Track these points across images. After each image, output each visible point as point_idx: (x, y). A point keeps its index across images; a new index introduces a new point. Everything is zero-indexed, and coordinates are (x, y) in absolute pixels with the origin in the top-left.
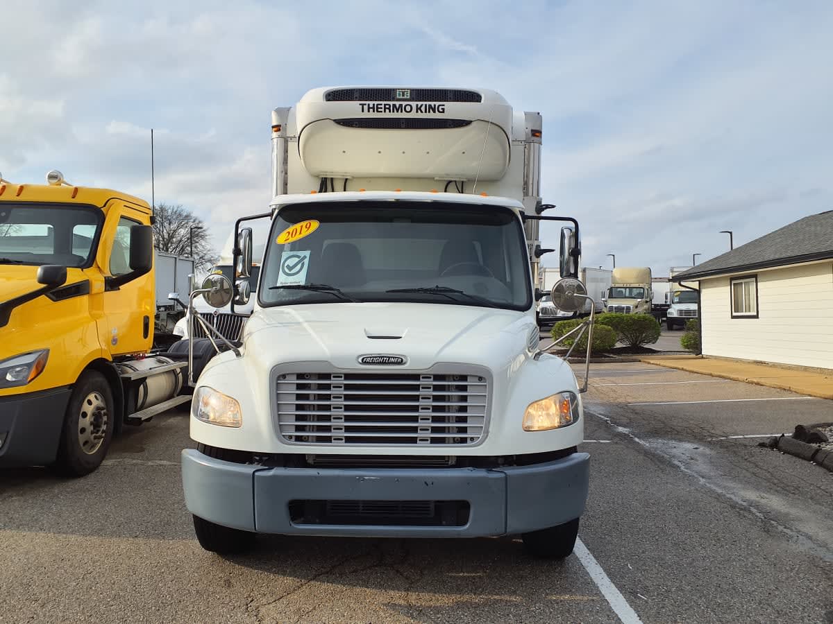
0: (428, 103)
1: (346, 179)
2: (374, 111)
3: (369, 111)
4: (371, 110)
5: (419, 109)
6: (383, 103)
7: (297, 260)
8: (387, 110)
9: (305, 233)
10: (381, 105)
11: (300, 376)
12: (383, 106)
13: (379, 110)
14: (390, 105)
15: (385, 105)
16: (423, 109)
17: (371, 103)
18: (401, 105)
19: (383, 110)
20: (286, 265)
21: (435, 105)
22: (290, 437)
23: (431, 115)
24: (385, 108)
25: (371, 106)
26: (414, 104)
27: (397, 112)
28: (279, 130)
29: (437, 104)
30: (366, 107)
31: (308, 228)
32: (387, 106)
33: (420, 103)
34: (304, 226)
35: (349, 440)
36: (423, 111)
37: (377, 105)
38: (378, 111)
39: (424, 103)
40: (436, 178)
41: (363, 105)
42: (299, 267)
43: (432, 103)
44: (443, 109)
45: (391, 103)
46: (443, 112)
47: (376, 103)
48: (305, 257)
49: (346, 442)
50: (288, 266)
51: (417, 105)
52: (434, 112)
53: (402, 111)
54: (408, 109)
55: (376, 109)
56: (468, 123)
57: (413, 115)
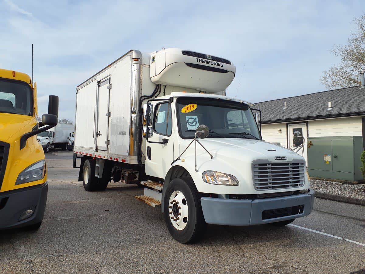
0: (218, 62)
1: (166, 86)
3: (199, 62)
4: (200, 62)
5: (215, 64)
7: (193, 120)
8: (205, 63)
9: (193, 109)
11: (260, 165)
15: (205, 60)
16: (217, 64)
17: (201, 59)
18: (210, 61)
19: (204, 62)
20: (189, 122)
24: (205, 62)
25: (200, 60)
26: (214, 62)
27: (209, 64)
28: (138, 60)
29: (221, 63)
31: (193, 107)
33: (216, 62)
34: (191, 106)
35: (274, 187)
36: (217, 65)
37: (203, 60)
39: (217, 62)
41: (198, 59)
42: (195, 123)
43: (219, 63)
44: (222, 65)
45: (207, 60)
46: (222, 67)
47: (202, 59)
48: (196, 119)
49: (273, 188)
50: (190, 122)
52: (220, 66)
54: (212, 63)
55: (202, 61)
56: (227, 72)
57: (213, 66)
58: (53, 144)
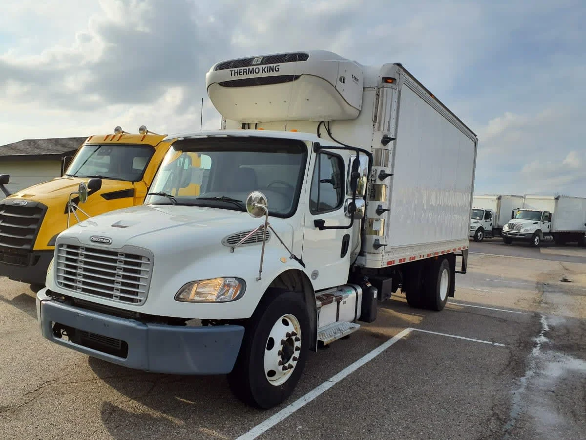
0: (269, 65)
1: (256, 124)
2: (237, 75)
4: (236, 74)
5: (263, 70)
6: (243, 68)
8: (245, 73)
10: (241, 70)
11: (69, 246)
12: (242, 71)
13: (241, 73)
14: (246, 69)
15: (244, 70)
16: (266, 70)
17: (236, 69)
18: (253, 69)
19: (242, 73)
21: (273, 66)
22: (61, 283)
23: (271, 74)
24: (244, 72)
25: (236, 71)
26: (261, 67)
27: (251, 73)
29: (275, 65)
30: (233, 72)
32: (245, 70)
33: (264, 66)
36: (266, 71)
37: (240, 70)
38: (240, 75)
39: (267, 65)
40: (310, 120)
41: (231, 71)
43: (272, 65)
44: (278, 69)
45: (247, 68)
46: (279, 71)
51: (263, 68)
52: (273, 71)
53: (253, 73)
54: (257, 71)
55: (239, 73)
56: (297, 77)
57: (260, 75)
58: (550, 233)
